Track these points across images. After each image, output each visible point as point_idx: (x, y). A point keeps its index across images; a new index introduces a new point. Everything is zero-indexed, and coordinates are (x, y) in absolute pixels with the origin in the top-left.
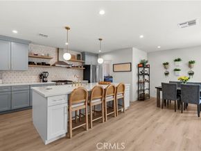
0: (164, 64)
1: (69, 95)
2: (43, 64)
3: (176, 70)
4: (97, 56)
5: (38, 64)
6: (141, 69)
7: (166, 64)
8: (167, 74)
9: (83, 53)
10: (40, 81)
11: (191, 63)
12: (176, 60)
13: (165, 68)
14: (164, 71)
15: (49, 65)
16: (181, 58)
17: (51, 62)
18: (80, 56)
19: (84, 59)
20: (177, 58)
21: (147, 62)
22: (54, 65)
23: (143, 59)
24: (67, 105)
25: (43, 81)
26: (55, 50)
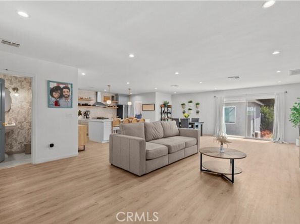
0: (182, 105)
1: (112, 122)
2: (86, 105)
3: (190, 109)
4: (129, 97)
5: (83, 105)
6: (163, 109)
7: (183, 105)
8: (184, 112)
9: (117, 95)
10: (84, 118)
11: (197, 104)
12: (189, 102)
13: (183, 108)
14: (182, 110)
15: (90, 105)
16: (193, 101)
17: (92, 103)
18: (114, 98)
19: (117, 100)
20: (190, 101)
21: (168, 103)
22: (94, 106)
23: (165, 100)
24: (111, 127)
25: (87, 118)
26: (94, 93)
